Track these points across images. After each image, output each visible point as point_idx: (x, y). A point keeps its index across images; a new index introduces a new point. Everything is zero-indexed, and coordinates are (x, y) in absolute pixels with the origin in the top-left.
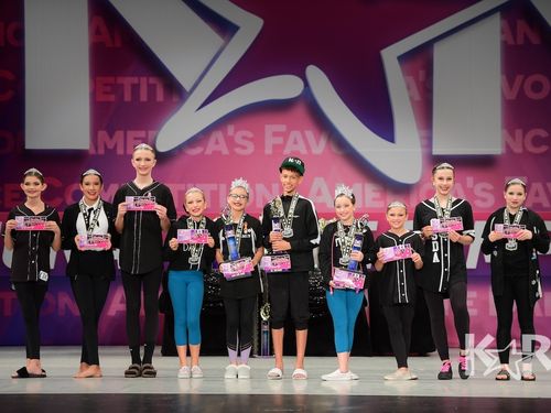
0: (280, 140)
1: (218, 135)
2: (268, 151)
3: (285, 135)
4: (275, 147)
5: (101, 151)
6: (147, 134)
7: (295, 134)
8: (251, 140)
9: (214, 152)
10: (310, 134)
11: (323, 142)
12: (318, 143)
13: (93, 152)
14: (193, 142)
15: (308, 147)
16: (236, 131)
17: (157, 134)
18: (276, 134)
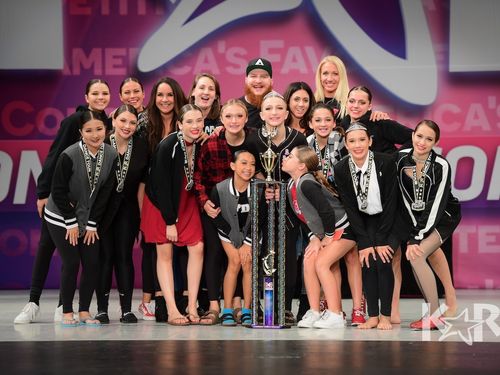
0: (277, 57)
1: (207, 53)
5: (77, 71)
6: (128, 52)
7: (294, 51)
8: (245, 58)
13: (67, 72)
16: (227, 49)
17: (139, 52)
18: (272, 51)
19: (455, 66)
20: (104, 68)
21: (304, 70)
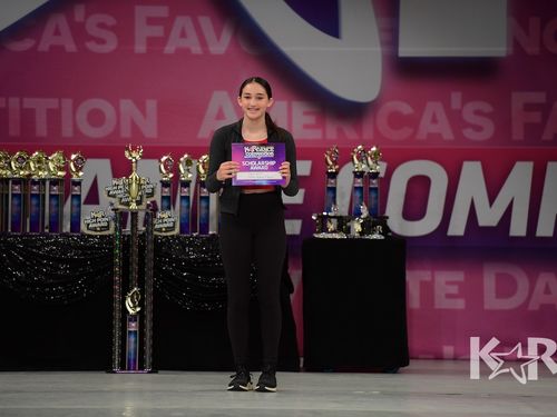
0: (158, 31)
1: (59, 21)
2: (140, 48)
3: (167, 23)
4: (151, 41)
7: (184, 22)
8: (112, 29)
9: (52, 47)
10: (206, 23)
11: (227, 37)
12: (219, 38)
15: (203, 43)
16: (87, 15)
18: (151, 21)
19: (407, 50)
21: (196, 49)
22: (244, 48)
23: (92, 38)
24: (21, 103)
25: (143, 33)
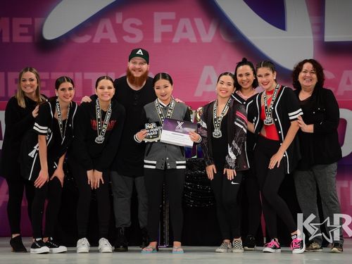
0: (168, 28)
1: (107, 23)
2: (157, 39)
3: (174, 23)
4: (164, 35)
6: (33, 22)
7: (184, 22)
8: (140, 27)
9: (102, 40)
10: (199, 22)
11: (213, 30)
12: (207, 31)
14: (80, 30)
15: (198, 36)
16: (123, 20)
17: (44, 21)
18: (164, 22)
20: (11, 36)
21: (193, 39)
22: (224, 38)
23: (126, 34)
24: (83, 75)
25: (159, 29)
